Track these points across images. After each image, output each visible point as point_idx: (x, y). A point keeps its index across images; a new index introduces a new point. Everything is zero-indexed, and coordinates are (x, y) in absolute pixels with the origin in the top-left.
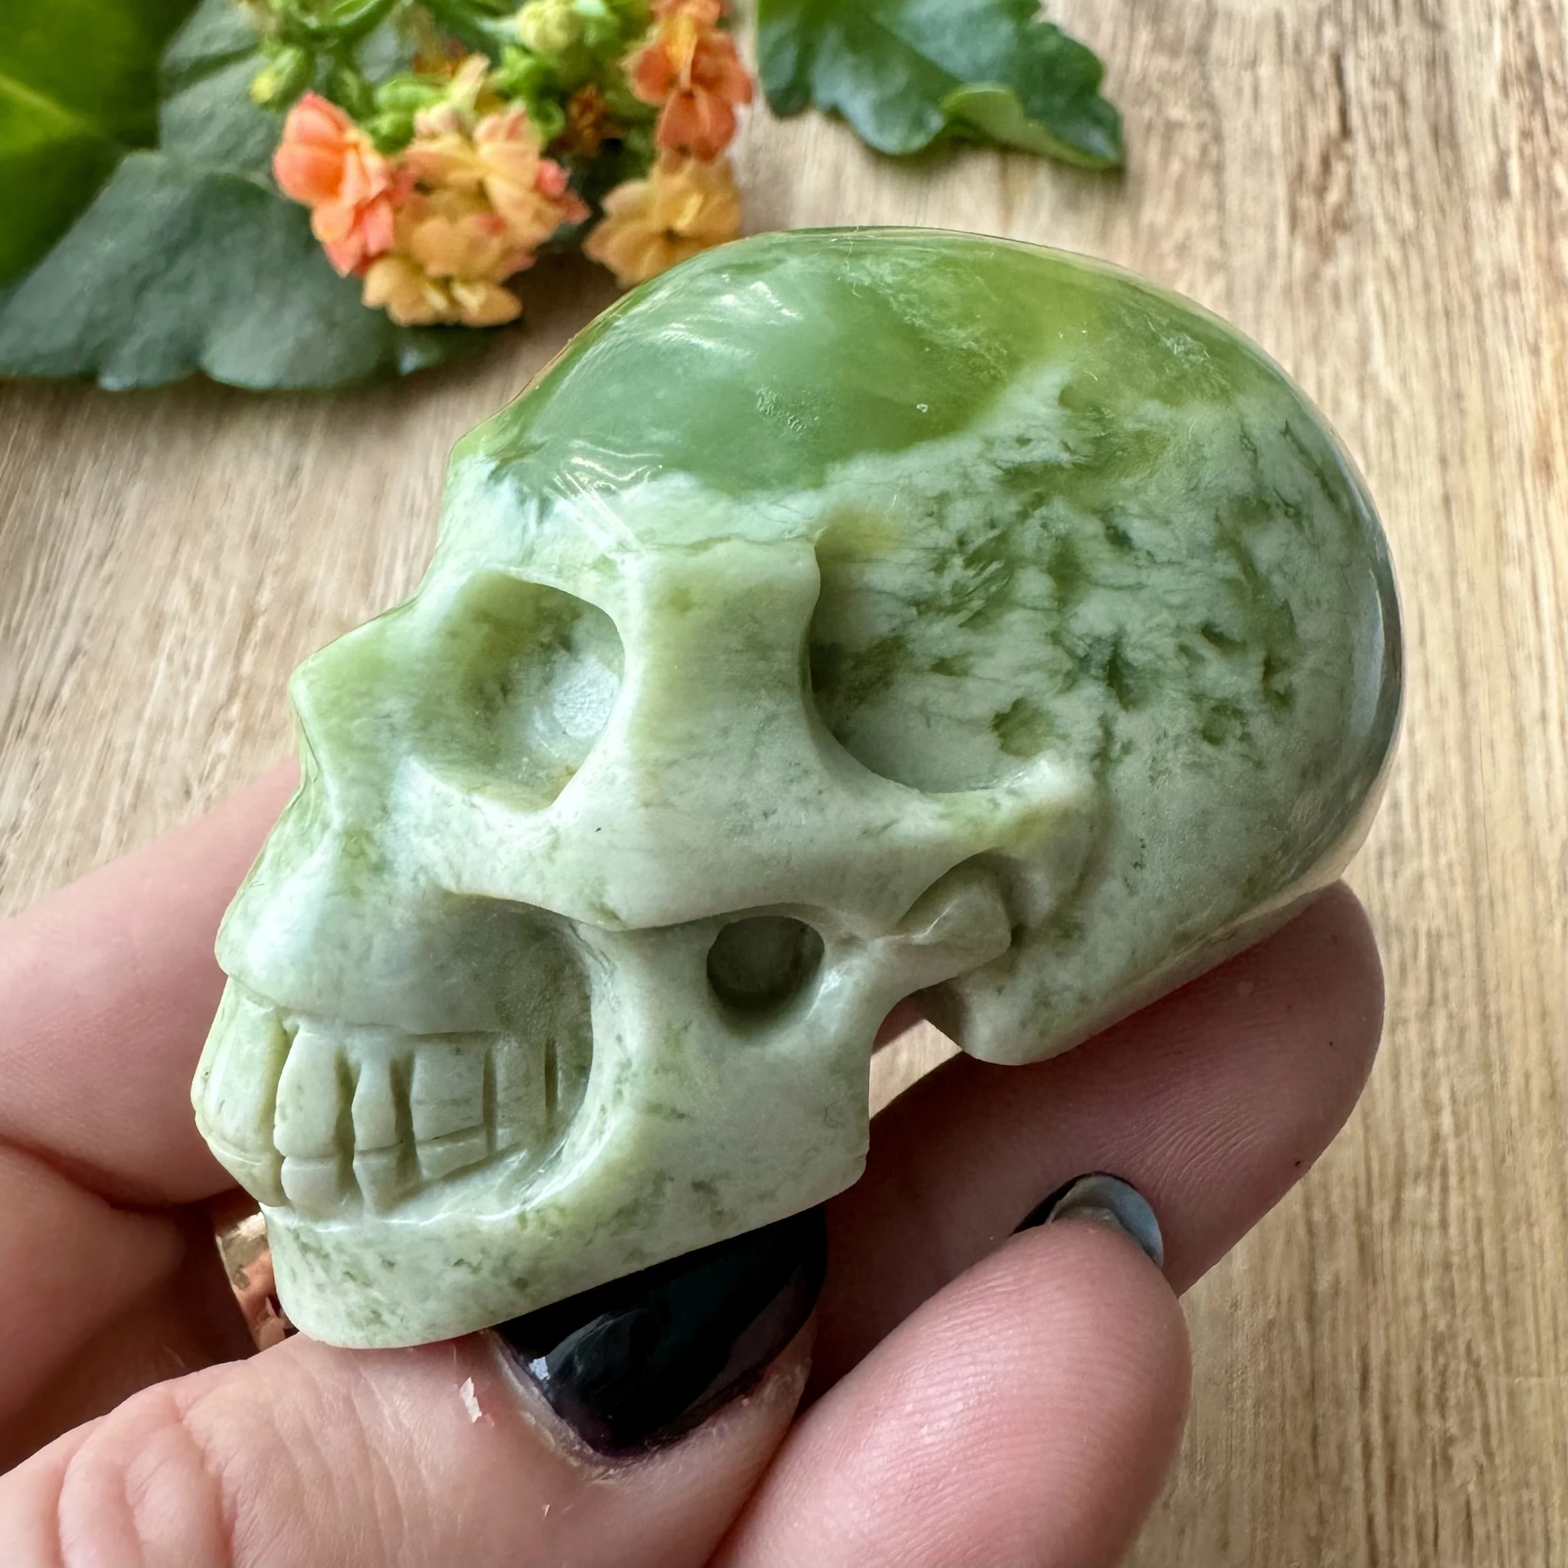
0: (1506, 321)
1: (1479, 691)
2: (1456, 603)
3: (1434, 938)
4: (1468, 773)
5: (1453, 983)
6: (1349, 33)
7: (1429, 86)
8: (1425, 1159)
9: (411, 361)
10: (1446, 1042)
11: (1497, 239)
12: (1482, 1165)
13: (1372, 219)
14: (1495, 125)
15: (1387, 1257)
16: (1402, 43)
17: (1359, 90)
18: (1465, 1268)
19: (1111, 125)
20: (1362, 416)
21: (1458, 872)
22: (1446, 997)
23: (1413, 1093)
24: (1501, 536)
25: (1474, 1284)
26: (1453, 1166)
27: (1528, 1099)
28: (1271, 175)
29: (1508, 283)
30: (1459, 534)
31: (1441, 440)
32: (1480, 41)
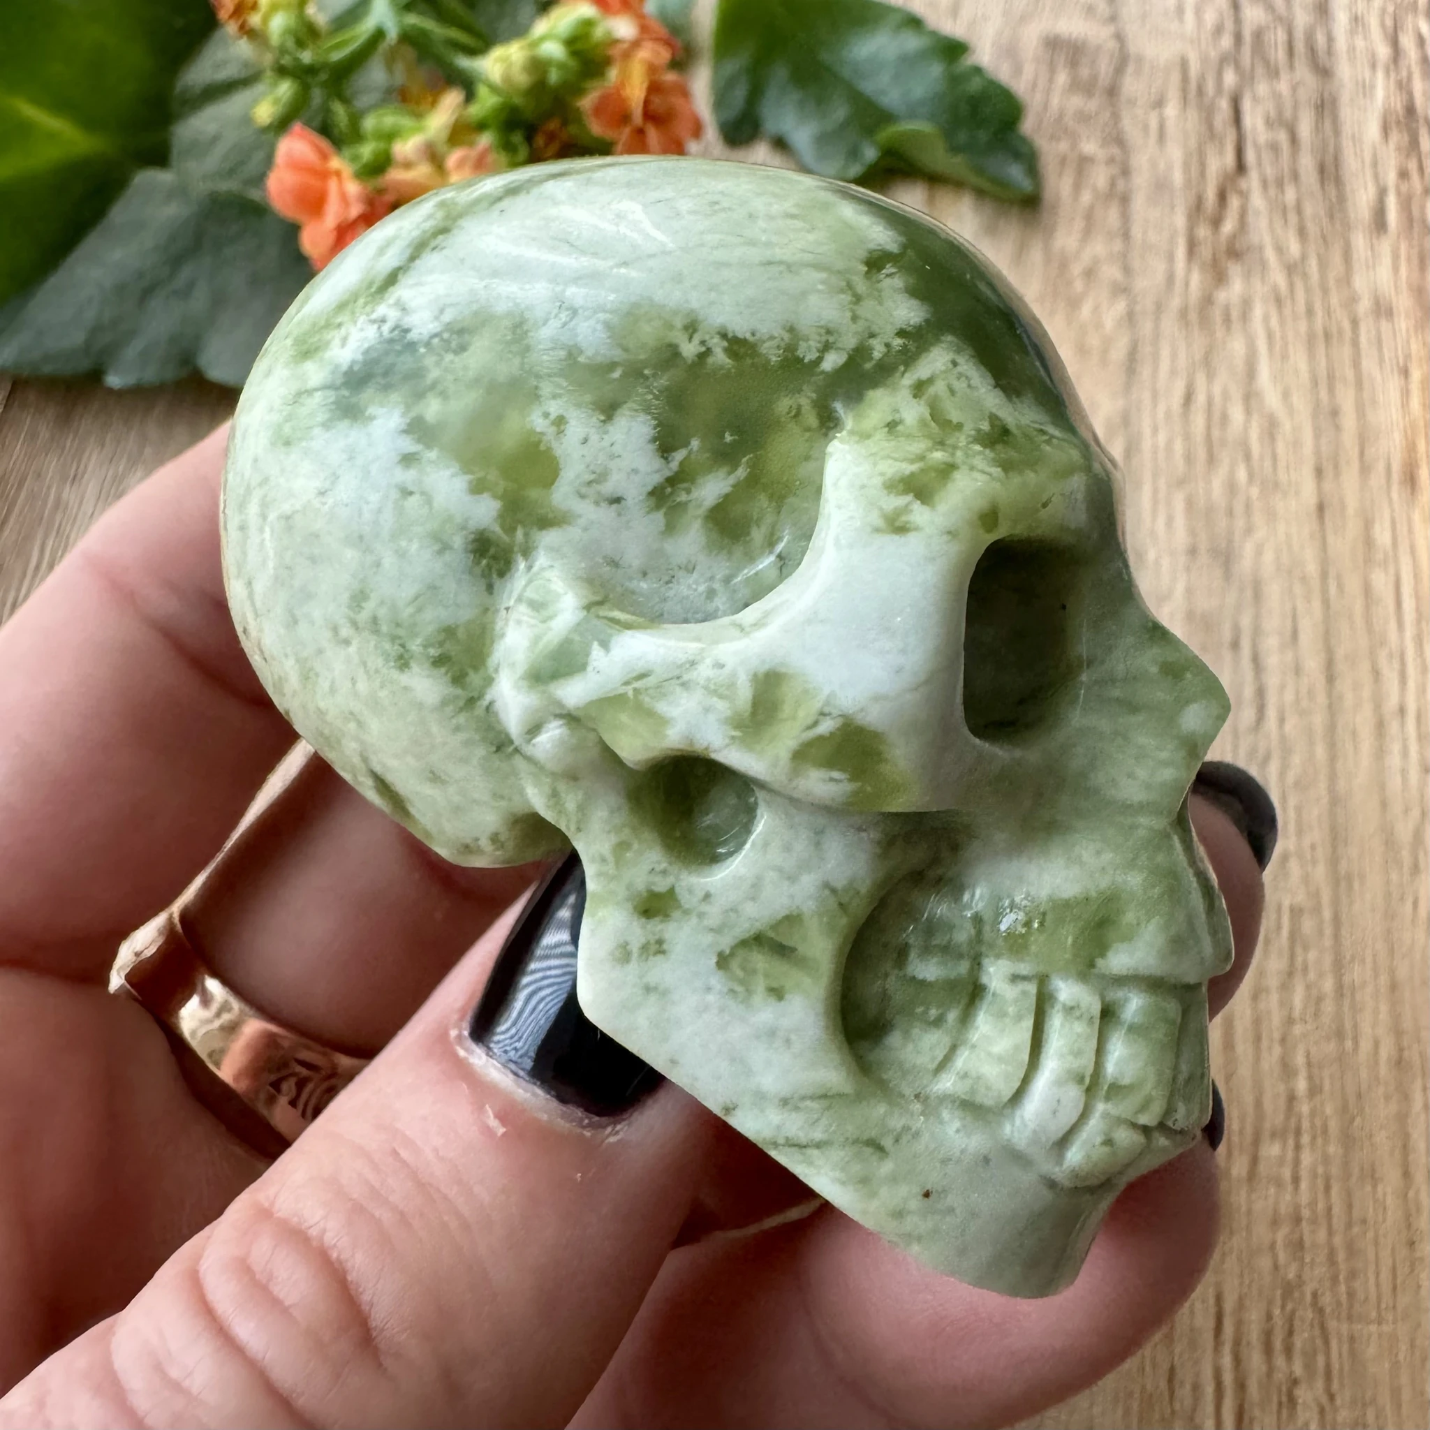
0: (1379, 346)
1: (1344, 686)
2: (1326, 603)
3: (1296, 912)
4: (1332, 759)
5: (1312, 955)
6: (1246, 78)
7: (1318, 128)
8: (1279, 1119)
10: (1303, 1011)
11: (1374, 267)
12: (1333, 1125)
13: (1261, 248)
14: (1375, 164)
15: (1244, 1209)
16: (1294, 89)
17: (1254, 128)
18: (1314, 1221)
19: (1029, 159)
20: (1246, 429)
21: (1320, 853)
22: (1305, 969)
23: (1272, 1057)
24: (1369, 542)
25: (1322, 1235)
26: (1305, 1124)
27: (1376, 1063)
28: (1173, 208)
29: (1383, 310)
30: (1331, 539)
31: (1317, 452)
32: (1364, 87)
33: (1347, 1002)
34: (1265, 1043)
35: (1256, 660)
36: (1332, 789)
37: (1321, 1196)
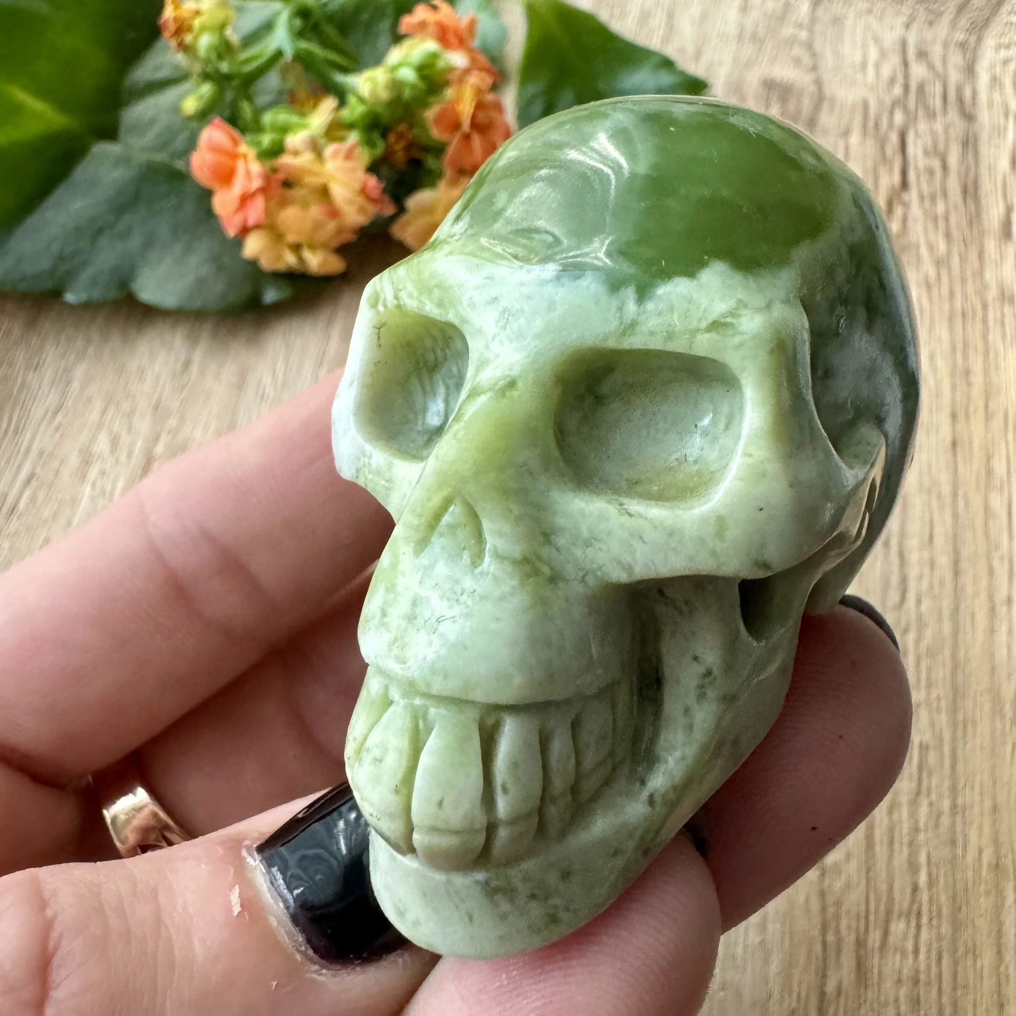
0: (1003, 324)
1: (967, 579)
2: (955, 515)
4: (955, 634)
5: (934, 781)
6: (911, 118)
7: (963, 158)
8: (906, 905)
9: (270, 296)
10: (926, 824)
11: (1001, 266)
12: (945, 911)
13: (918, 247)
14: (1005, 188)
15: (876, 971)
16: (947, 128)
17: (915, 157)
18: (928, 983)
21: (943, 704)
22: (929, 790)
23: (901, 857)
24: (989, 472)
25: (934, 995)
26: (925, 908)
27: (980, 866)
29: (1007, 297)
30: (961, 468)
31: (953, 403)
32: (999, 130)
33: (959, 818)
34: (897, 845)
35: (902, 556)
36: (954, 656)
37: (934, 964)
